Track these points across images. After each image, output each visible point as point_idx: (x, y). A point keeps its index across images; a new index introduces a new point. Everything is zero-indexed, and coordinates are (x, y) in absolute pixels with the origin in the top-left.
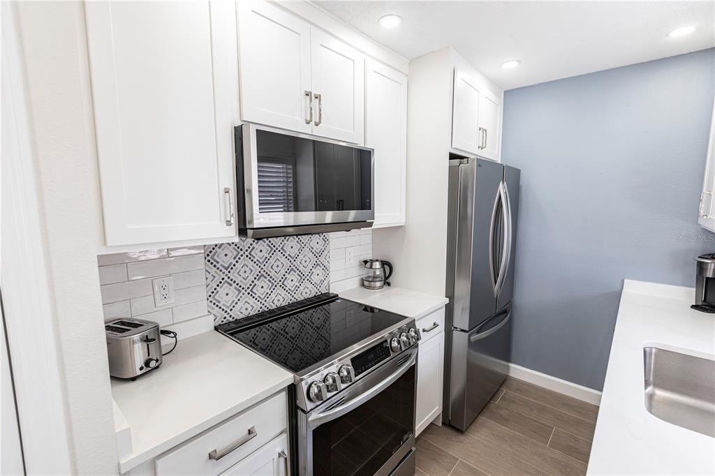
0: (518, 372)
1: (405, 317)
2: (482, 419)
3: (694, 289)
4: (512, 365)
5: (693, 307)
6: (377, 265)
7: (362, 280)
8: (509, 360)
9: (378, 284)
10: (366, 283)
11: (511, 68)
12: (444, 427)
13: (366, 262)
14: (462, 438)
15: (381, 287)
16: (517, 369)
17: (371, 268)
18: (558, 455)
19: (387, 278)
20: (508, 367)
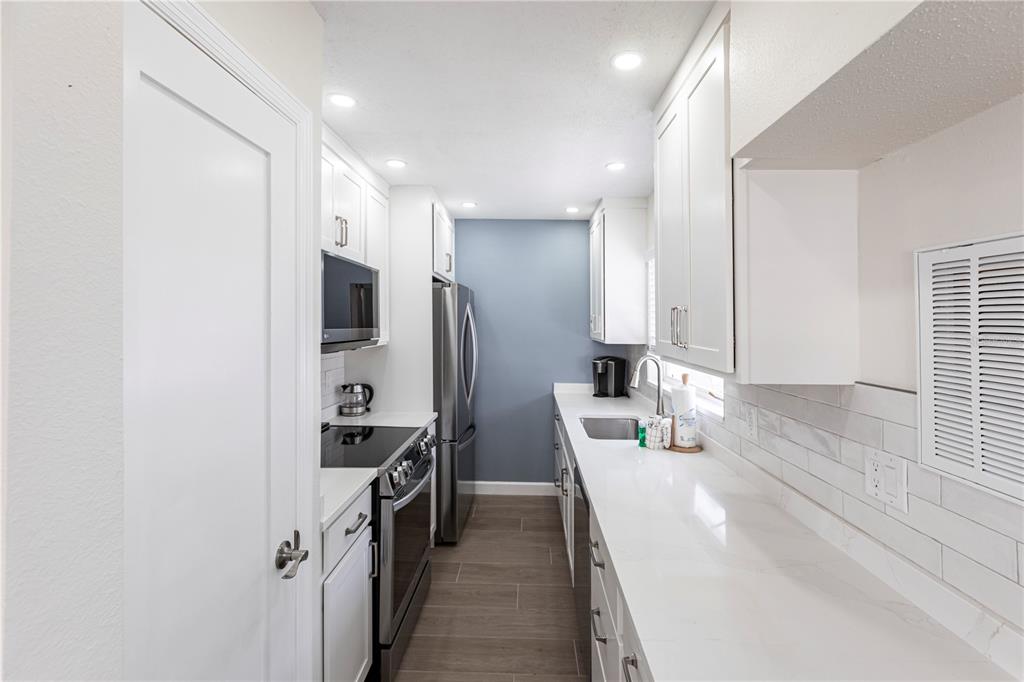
0: (486, 487)
1: (418, 428)
2: (466, 531)
3: (593, 385)
4: (477, 483)
5: (594, 395)
6: (358, 389)
7: (340, 408)
8: (473, 478)
9: (360, 410)
10: (346, 410)
11: (468, 207)
12: (438, 548)
13: (345, 387)
14: (456, 549)
15: (362, 414)
16: (481, 485)
17: (352, 392)
18: (530, 533)
19: (368, 402)
20: (474, 485)
